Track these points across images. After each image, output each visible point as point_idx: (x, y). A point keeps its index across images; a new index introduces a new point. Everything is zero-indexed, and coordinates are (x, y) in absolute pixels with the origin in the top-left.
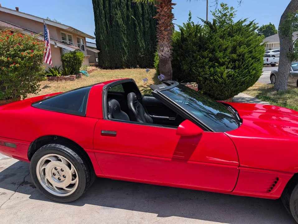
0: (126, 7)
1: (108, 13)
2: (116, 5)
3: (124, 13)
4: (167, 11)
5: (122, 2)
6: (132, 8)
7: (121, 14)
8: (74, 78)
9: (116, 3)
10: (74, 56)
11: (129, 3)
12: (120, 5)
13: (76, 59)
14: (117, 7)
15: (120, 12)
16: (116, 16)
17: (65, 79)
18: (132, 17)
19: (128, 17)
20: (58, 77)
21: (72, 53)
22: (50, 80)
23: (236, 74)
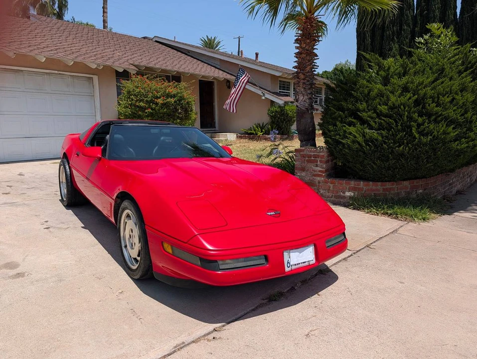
2: (393, 36)
10: (282, 111)
12: (399, 34)
13: (284, 114)
15: (397, 46)
17: (266, 139)
20: (259, 136)
21: (280, 107)
22: (250, 139)
23: (380, 138)
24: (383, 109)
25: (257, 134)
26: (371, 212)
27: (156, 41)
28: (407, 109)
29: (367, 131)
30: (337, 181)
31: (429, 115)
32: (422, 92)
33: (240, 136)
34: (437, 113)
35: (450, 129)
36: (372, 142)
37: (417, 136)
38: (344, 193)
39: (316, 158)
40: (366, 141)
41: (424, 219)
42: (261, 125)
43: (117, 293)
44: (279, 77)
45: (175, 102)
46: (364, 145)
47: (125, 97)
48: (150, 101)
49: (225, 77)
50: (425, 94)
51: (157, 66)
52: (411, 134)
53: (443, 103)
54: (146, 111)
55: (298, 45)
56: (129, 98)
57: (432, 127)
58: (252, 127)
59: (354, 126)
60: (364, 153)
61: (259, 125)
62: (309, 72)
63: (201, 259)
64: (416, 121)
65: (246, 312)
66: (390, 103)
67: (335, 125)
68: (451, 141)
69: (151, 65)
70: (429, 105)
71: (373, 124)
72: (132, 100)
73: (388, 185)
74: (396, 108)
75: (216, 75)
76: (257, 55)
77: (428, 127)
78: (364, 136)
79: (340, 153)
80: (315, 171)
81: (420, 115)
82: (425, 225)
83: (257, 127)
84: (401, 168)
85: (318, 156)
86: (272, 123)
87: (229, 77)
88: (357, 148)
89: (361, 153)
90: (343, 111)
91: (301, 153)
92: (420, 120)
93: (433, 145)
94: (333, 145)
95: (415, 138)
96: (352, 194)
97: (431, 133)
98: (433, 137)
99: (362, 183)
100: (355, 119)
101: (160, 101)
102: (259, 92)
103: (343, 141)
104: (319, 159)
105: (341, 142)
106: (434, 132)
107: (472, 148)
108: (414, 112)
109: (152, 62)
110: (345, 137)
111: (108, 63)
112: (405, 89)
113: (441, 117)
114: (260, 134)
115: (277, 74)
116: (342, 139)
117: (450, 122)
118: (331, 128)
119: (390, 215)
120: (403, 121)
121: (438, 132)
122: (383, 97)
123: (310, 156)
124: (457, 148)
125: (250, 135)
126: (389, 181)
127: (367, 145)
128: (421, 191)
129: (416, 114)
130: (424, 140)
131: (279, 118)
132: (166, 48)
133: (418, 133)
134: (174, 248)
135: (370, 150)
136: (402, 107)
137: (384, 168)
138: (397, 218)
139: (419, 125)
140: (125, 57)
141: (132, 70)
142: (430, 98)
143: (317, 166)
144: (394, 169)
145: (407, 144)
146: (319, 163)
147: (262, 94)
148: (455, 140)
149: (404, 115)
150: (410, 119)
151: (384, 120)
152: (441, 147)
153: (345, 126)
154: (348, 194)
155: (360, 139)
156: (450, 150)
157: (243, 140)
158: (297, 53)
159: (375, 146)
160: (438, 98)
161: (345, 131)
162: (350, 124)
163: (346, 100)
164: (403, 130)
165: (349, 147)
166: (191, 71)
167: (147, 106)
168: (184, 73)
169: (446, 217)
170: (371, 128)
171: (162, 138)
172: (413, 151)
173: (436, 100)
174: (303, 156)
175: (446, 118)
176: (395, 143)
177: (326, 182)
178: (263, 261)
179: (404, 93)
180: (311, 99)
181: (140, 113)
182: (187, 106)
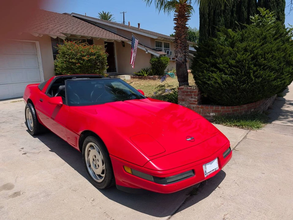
0: (230, 13)
1: (212, 21)
2: (221, 13)
3: (228, 19)
4: (181, 23)
5: (227, 9)
6: (236, 14)
7: (224, 21)
8: (156, 78)
9: (221, 11)
10: (159, 60)
11: (234, 9)
12: (224, 11)
13: (160, 62)
14: (221, 15)
15: (223, 19)
16: (219, 23)
17: (150, 78)
18: (235, 23)
19: (231, 22)
20: (145, 77)
21: (157, 58)
22: (140, 78)
23: (232, 80)
24: (233, 62)
25: (144, 75)
26: (227, 125)
27: (73, 16)
28: (247, 62)
29: (223, 76)
30: (204, 106)
31: (260, 65)
32: (256, 52)
33: (133, 77)
34: (264, 64)
35: (272, 73)
36: (227, 82)
37: (253, 78)
38: (209, 114)
39: (191, 93)
40: (223, 82)
41: (258, 128)
42: (146, 70)
43: (91, 201)
44: (156, 39)
45: (95, 58)
46: (222, 84)
47: (61, 56)
48: (79, 58)
49: (122, 40)
50: (257, 53)
51: (78, 34)
52: (249, 77)
53: (267, 58)
54: (77, 65)
55: (176, 22)
56: (64, 56)
57: (262, 72)
58: (140, 71)
59: (215, 73)
60: (222, 89)
61: (145, 70)
62: (183, 39)
63: (154, 177)
64: (252, 69)
65: (180, 206)
66: (237, 59)
67: (203, 72)
68: (272, 81)
69: (74, 33)
70: (260, 60)
71: (226, 71)
72: (66, 58)
73: (235, 108)
74: (240, 62)
75: (116, 39)
76: (139, 24)
77: (259, 73)
78: (221, 79)
79: (206, 89)
80: (191, 101)
81: (255, 66)
82: (260, 132)
83: (144, 71)
84: (244, 98)
85: (193, 92)
86: (153, 68)
87: (124, 39)
88: (217, 86)
89: (220, 90)
90: (207, 63)
91: (182, 90)
92: (255, 68)
93: (262, 83)
94: (201, 85)
95: (252, 80)
96: (214, 114)
97: (261, 76)
98: (263, 79)
99: (220, 107)
100: (215, 69)
101: (86, 58)
102: (144, 49)
103: (208, 82)
104: (193, 94)
105: (207, 83)
106: (263, 76)
107: (283, 84)
108: (251, 64)
109: (74, 31)
110: (209, 79)
111: (47, 33)
112: (246, 50)
113: (266, 67)
114: (146, 75)
115: (155, 37)
116: (208, 81)
117: (272, 69)
118: (200, 74)
119: (238, 126)
120: (245, 69)
121: (265, 76)
122: (232, 55)
123: (187, 92)
124: (275, 85)
125: (139, 76)
126: (236, 105)
127: (224, 84)
128: (253, 110)
129: (253, 65)
130: (257, 80)
131: (157, 65)
132: (81, 21)
133: (254, 76)
134: (133, 170)
135: (226, 87)
136: (244, 61)
137: (234, 98)
138: (242, 128)
139: (254, 72)
140: (56, 28)
141: (63, 37)
142: (260, 55)
143: (192, 98)
144: (240, 98)
145: (248, 83)
146: (193, 96)
147: (146, 50)
148: (274, 80)
149: (246, 66)
150: (249, 68)
151: (233, 69)
152: (267, 84)
153: (209, 73)
154: (212, 114)
155: (219, 81)
156: (271, 86)
157: (135, 79)
158: (175, 27)
159: (229, 85)
160: (265, 55)
161: (209, 76)
162: (212, 72)
163: (208, 57)
164: (245, 75)
165: (212, 86)
166: (100, 37)
167: (77, 62)
168: (95, 38)
169: (268, 125)
170: (226, 74)
171: (96, 86)
172: (251, 87)
173: (263, 56)
174: (183, 92)
175: (269, 67)
176: (240, 83)
177: (198, 108)
178: (192, 174)
179: (245, 53)
180: (185, 56)
181: (73, 66)
182: (103, 60)
